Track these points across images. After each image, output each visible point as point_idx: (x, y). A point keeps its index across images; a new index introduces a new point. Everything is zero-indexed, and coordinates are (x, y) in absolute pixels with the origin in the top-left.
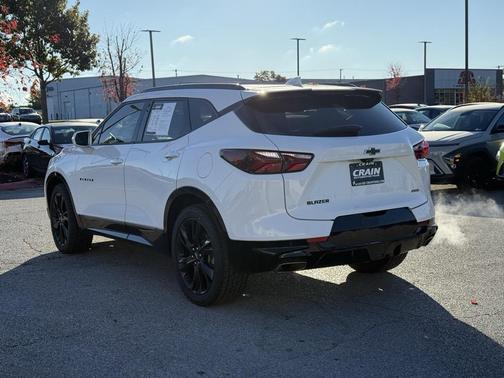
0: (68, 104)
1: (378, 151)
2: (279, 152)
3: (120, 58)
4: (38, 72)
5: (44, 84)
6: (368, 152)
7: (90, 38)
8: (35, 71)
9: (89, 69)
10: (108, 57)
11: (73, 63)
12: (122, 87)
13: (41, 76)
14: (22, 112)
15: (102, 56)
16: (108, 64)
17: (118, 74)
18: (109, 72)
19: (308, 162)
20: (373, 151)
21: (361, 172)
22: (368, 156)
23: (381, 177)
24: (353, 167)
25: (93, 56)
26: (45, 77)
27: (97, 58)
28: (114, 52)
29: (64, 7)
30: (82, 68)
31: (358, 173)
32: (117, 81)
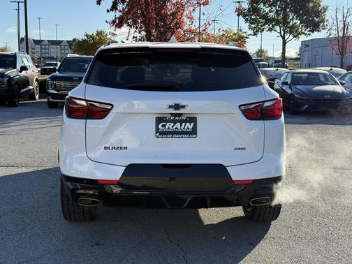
0: (317, 57)
1: (183, 107)
2: (87, 101)
4: (282, 33)
6: (170, 107)
7: (320, 8)
8: (280, 33)
9: (319, 31)
10: (335, 22)
11: (307, 27)
12: (342, 44)
14: (276, 62)
15: (330, 21)
17: (341, 35)
18: (334, 33)
19: (108, 111)
20: (177, 107)
21: (169, 126)
22: (172, 111)
23: (193, 132)
24: (160, 120)
25: (323, 21)
27: (326, 23)
28: (340, 17)
30: (313, 31)
31: (164, 126)
32: (340, 40)
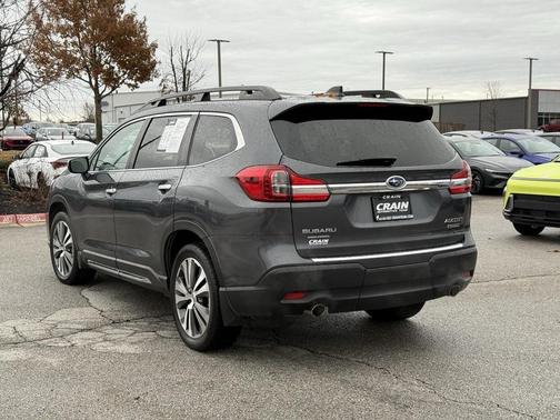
3: (184, 70)
5: (98, 98)
13: (96, 89)
16: (171, 78)
26: (101, 90)
29: (122, 12)
